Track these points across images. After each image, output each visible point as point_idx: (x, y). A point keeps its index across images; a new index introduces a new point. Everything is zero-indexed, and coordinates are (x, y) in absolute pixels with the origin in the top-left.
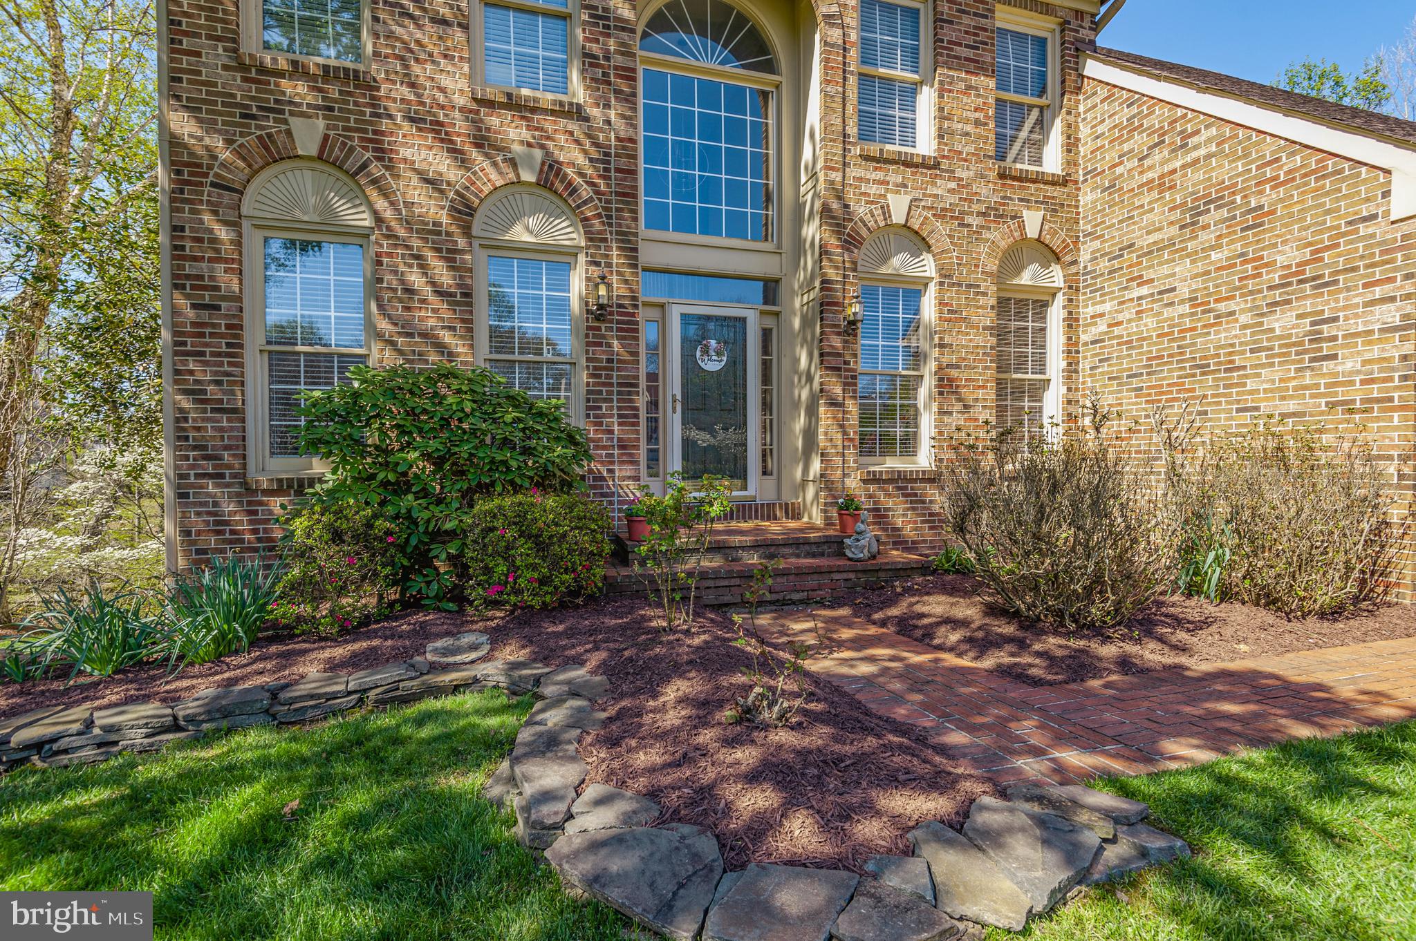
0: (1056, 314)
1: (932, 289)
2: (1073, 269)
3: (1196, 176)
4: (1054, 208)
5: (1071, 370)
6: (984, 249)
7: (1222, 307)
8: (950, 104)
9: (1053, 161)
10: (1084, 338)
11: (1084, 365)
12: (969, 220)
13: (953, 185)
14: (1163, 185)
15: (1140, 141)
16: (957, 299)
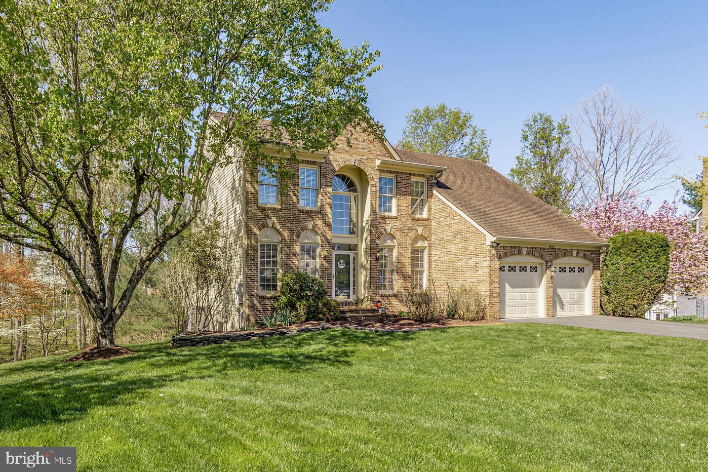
0: (426, 253)
1: (396, 248)
2: (430, 242)
3: (456, 226)
4: (425, 227)
5: (430, 267)
6: (408, 238)
7: (461, 257)
8: (400, 203)
9: (425, 215)
10: (433, 259)
11: (433, 266)
12: (404, 231)
13: (401, 222)
14: (449, 226)
15: (445, 214)
16: (402, 251)
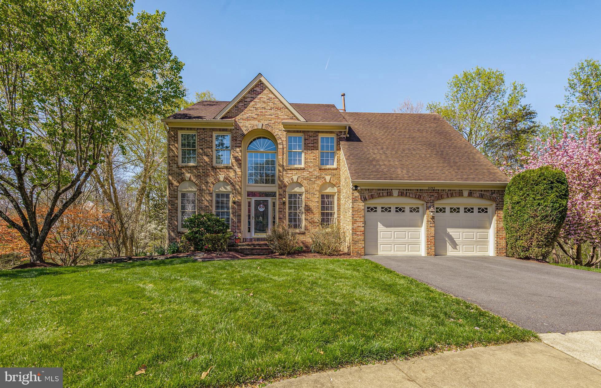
0: (336, 197)
1: (304, 194)
2: (339, 188)
3: (345, 173)
4: (334, 175)
5: (339, 209)
6: (316, 185)
8: (307, 156)
9: (335, 165)
10: (341, 203)
12: (312, 179)
13: (308, 173)
16: (309, 196)
